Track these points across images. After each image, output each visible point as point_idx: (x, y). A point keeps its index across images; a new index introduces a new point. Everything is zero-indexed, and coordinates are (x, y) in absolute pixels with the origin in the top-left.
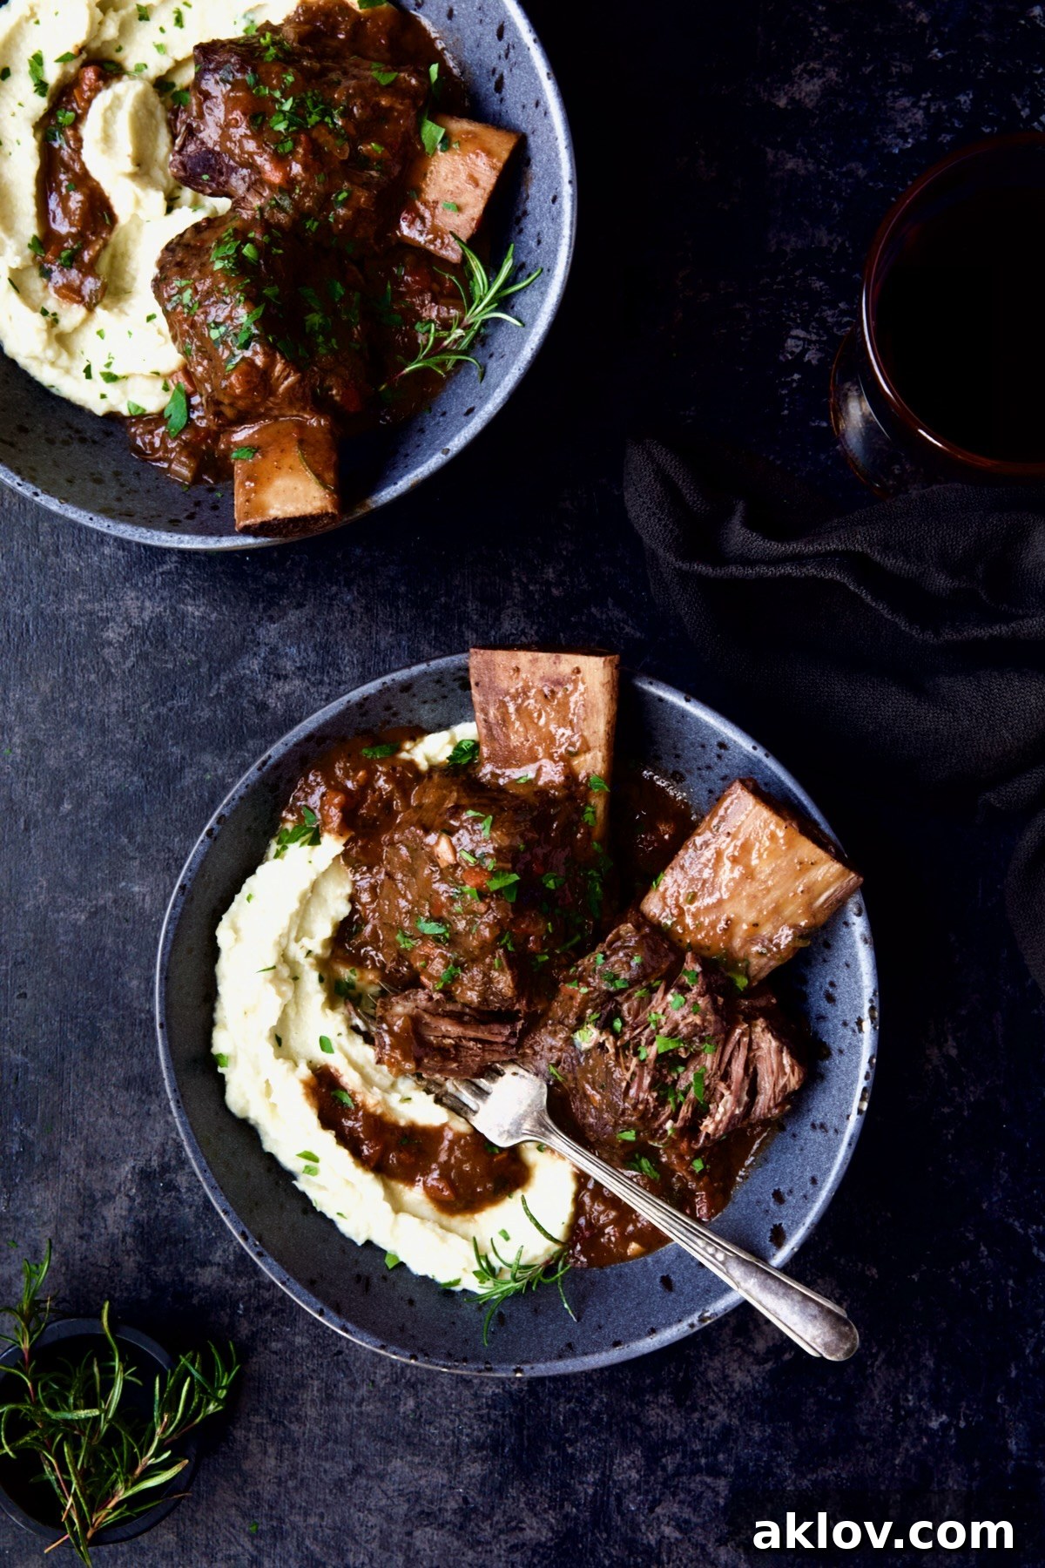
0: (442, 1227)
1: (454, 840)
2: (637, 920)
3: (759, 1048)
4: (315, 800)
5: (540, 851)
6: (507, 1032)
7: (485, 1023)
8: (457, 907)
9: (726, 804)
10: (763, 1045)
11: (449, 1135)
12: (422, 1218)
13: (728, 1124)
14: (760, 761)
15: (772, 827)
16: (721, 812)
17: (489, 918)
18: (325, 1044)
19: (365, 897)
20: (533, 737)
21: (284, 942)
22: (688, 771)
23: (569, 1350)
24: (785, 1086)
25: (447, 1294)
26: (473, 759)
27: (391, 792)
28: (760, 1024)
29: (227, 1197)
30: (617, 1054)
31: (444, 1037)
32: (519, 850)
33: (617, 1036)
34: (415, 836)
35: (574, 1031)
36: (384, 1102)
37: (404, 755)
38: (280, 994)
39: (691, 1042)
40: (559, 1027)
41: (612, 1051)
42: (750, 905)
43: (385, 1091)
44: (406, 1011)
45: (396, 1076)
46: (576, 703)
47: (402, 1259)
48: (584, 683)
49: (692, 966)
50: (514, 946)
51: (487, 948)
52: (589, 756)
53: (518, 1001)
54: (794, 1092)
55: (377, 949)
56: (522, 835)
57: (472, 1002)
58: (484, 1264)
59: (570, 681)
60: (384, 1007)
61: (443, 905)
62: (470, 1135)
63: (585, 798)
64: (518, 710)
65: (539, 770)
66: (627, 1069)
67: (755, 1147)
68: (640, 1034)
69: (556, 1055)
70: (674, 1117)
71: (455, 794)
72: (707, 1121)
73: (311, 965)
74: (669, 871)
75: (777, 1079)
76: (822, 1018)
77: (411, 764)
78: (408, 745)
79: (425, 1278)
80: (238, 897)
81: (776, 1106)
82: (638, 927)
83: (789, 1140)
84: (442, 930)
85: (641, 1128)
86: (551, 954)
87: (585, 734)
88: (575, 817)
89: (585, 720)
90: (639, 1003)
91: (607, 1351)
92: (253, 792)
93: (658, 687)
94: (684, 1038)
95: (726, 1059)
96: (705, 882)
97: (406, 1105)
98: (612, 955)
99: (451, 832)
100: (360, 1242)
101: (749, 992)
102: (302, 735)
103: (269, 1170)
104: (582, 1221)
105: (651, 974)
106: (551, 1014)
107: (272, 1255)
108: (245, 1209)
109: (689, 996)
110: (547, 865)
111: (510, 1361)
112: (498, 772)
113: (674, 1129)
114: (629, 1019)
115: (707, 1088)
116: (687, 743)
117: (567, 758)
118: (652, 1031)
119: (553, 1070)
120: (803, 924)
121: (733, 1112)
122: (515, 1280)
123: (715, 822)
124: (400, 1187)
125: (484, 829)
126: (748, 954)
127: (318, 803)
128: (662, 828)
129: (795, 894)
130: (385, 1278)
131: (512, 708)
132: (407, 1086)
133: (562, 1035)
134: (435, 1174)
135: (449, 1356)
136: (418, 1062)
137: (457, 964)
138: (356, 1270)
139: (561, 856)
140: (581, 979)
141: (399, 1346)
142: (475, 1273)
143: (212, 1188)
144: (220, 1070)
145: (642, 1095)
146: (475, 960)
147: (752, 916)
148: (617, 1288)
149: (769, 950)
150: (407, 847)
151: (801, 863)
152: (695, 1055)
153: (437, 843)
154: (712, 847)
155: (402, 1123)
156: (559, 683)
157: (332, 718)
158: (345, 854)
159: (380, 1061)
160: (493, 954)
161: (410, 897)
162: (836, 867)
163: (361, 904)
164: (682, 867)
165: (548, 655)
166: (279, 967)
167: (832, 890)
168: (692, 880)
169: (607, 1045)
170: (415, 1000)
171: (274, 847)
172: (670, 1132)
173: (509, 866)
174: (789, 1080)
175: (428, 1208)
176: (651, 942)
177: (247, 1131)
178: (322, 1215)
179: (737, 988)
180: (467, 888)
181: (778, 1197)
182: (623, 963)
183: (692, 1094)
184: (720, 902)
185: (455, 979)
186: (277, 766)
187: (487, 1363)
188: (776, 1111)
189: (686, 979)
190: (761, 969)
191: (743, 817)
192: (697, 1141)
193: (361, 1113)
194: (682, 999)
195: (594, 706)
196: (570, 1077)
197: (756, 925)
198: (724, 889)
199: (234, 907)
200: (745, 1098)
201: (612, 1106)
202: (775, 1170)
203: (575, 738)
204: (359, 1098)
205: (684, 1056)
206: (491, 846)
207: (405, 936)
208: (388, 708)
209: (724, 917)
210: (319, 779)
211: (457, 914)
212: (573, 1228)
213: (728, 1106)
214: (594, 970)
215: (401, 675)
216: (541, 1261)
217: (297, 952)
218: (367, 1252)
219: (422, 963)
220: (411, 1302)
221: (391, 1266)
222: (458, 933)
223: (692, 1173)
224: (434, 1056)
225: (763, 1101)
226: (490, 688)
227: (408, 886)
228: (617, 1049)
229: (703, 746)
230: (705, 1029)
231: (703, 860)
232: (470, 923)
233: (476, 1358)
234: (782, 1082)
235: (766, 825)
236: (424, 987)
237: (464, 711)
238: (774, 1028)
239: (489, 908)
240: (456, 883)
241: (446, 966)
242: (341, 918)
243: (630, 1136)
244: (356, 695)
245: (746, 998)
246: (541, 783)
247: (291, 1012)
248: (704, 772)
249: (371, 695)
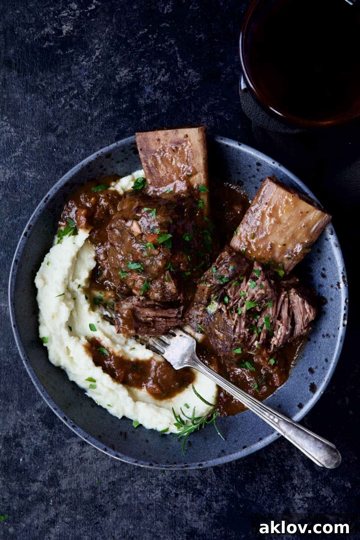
0: (157, 406)
1: (139, 222)
2: (229, 250)
3: (293, 302)
4: (73, 214)
5: (180, 224)
6: (176, 312)
7: (166, 309)
8: (145, 254)
9: (263, 190)
10: (295, 301)
11: (154, 364)
12: (147, 403)
13: (284, 339)
14: (277, 169)
15: (286, 197)
16: (262, 194)
17: (160, 257)
18: (92, 327)
19: (102, 257)
20: (170, 170)
21: (67, 283)
22: (245, 180)
23: (223, 453)
24: (308, 319)
25: (163, 436)
26: (144, 186)
27: (108, 206)
28: (293, 291)
29: (55, 402)
30: (228, 313)
31: (147, 317)
32: (170, 224)
33: (227, 305)
34: (121, 223)
35: (207, 305)
36: (123, 351)
37: (111, 189)
38: (68, 306)
39: (261, 303)
40: (199, 305)
41: (225, 311)
42: (281, 236)
43: (123, 346)
44: (128, 307)
45: (127, 338)
46: (188, 151)
47: (140, 423)
48: (190, 141)
49: (257, 268)
50: (173, 268)
51: (161, 271)
52: (197, 176)
53: (179, 295)
54: (312, 321)
55: (111, 281)
56: (171, 216)
57: (158, 298)
58: (179, 420)
59: (183, 141)
60: (118, 306)
61: (138, 254)
62: (164, 363)
63: (198, 196)
64: (161, 159)
65: (175, 187)
66: (233, 319)
67: (298, 350)
68: (237, 302)
69: (200, 319)
70: (258, 339)
71: (137, 202)
72: (274, 339)
73: (81, 291)
74: (241, 225)
75: (304, 316)
76: (321, 286)
77: (116, 193)
78: (113, 184)
79: (152, 430)
80: (43, 264)
81: (305, 328)
82: (230, 253)
83: (313, 344)
84: (139, 266)
85: (243, 347)
86: (191, 271)
87: (194, 165)
88: (194, 205)
89: (193, 159)
90: (235, 289)
91: (240, 451)
92: (43, 214)
93: (225, 141)
94: (258, 301)
95: (279, 309)
96: (258, 227)
97: (133, 351)
98: (219, 267)
99: (137, 219)
100: (120, 417)
101: (286, 277)
102: (63, 183)
103: (73, 389)
104: (222, 395)
105: (239, 273)
106: (195, 300)
107: (79, 426)
108: (65, 408)
109: (257, 281)
110: (184, 230)
111: (196, 461)
112: (156, 190)
113: (259, 345)
114: (231, 297)
115: (272, 324)
116: (242, 166)
117: (188, 178)
118: (243, 300)
119: (199, 326)
120: (306, 241)
121: (285, 333)
122: (194, 424)
123: (260, 198)
124: (135, 390)
125: (153, 215)
126: (283, 259)
127: (75, 215)
128: (236, 208)
129: (301, 228)
130: (134, 432)
131: (159, 158)
132: (132, 343)
133: (201, 309)
134: (151, 382)
135: (168, 462)
136: (137, 330)
137: (148, 281)
138: (120, 430)
139: (189, 225)
140: (207, 281)
141: (144, 461)
142: (175, 424)
143: (48, 399)
144: (45, 345)
145: (242, 331)
146: (156, 278)
147: (282, 241)
148: (241, 423)
149: (292, 256)
150: (118, 229)
151: (301, 213)
152: (264, 309)
153: (132, 225)
154: (260, 210)
155: (132, 359)
156: (179, 143)
157: (76, 174)
158: (89, 239)
159: (119, 332)
160: (164, 273)
161: (122, 253)
162: (318, 212)
163: (100, 261)
164: (247, 222)
165: (172, 130)
166: (66, 294)
167: (318, 224)
168: (252, 227)
169: (222, 309)
170: (132, 301)
171: (57, 239)
172: (257, 346)
173: (167, 231)
174: (309, 315)
175: (150, 398)
176: (237, 259)
177: (61, 372)
178: (100, 407)
179: (280, 276)
180: (148, 244)
181: (311, 371)
182: (225, 270)
183: (265, 328)
184: (267, 236)
185: (148, 289)
186: (53, 200)
187: (186, 463)
188: (305, 331)
189: (255, 274)
190: (290, 266)
191: (272, 195)
192: (270, 349)
193: (112, 357)
194: (254, 283)
195: (196, 152)
196: (207, 328)
197: (284, 245)
198: (268, 230)
199: (41, 268)
200: (290, 327)
201: (228, 338)
202: (308, 359)
203: (190, 168)
204: (111, 350)
205: (259, 310)
206: (157, 223)
207: (123, 272)
208: (101, 167)
209: (269, 243)
210: (73, 204)
211: (145, 257)
212: (218, 398)
213: (283, 331)
214: (212, 276)
215: (105, 150)
216: (205, 415)
217: (74, 286)
218: (124, 421)
219: (132, 283)
220: (147, 441)
221: (135, 426)
222: (147, 266)
223: (270, 365)
224: (143, 327)
225: (299, 327)
226: (148, 151)
227: (121, 248)
228: (227, 310)
229: (250, 166)
230: (266, 296)
231: (256, 217)
232: (152, 260)
233: (180, 462)
234: (306, 317)
235: (283, 197)
236: (135, 295)
237: (137, 165)
238: (298, 292)
239: (160, 252)
240: (143, 243)
241: (143, 283)
242: (92, 268)
243: (239, 351)
244: (85, 161)
245: (285, 280)
246: (177, 191)
247: (75, 315)
248: (252, 179)
249: (92, 161)
